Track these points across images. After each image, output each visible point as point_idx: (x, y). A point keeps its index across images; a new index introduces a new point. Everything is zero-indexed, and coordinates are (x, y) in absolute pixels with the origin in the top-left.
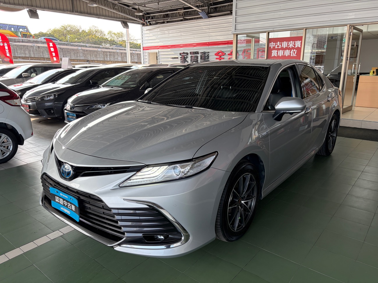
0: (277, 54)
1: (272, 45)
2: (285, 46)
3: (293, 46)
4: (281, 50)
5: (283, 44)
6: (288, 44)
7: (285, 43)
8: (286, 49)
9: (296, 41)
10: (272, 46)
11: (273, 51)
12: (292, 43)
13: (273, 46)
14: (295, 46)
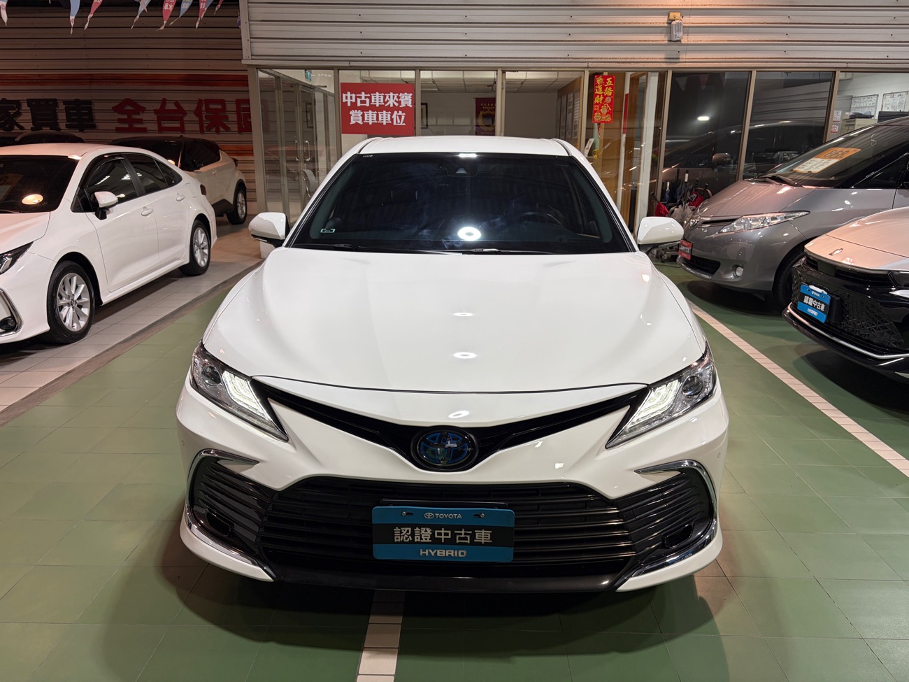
0: (363, 119)
1: (349, 98)
2: (377, 101)
3: (397, 104)
4: (370, 112)
5: (373, 97)
6: (384, 98)
7: (377, 96)
8: (381, 108)
9: (401, 94)
10: (349, 101)
11: (352, 112)
12: (394, 96)
13: (351, 102)
14: (399, 103)
